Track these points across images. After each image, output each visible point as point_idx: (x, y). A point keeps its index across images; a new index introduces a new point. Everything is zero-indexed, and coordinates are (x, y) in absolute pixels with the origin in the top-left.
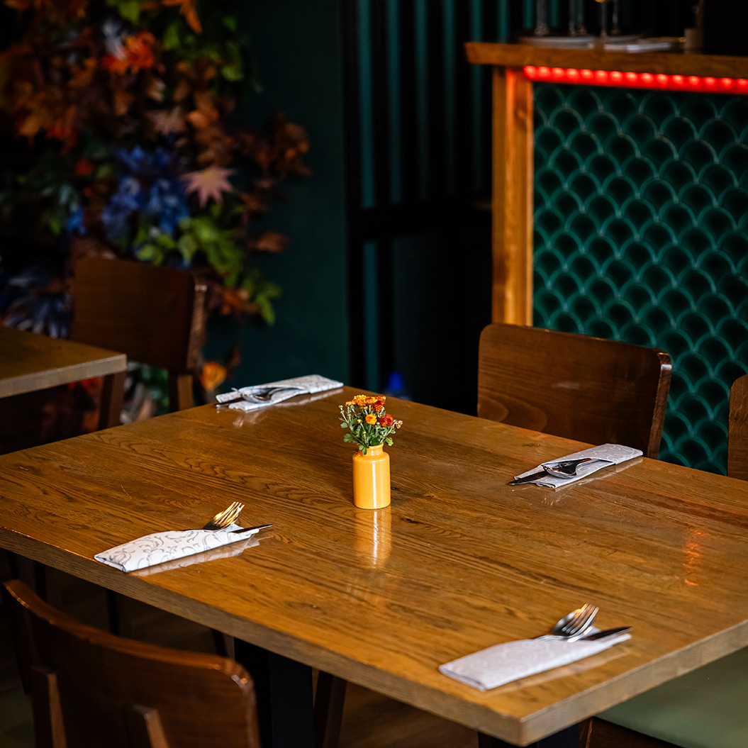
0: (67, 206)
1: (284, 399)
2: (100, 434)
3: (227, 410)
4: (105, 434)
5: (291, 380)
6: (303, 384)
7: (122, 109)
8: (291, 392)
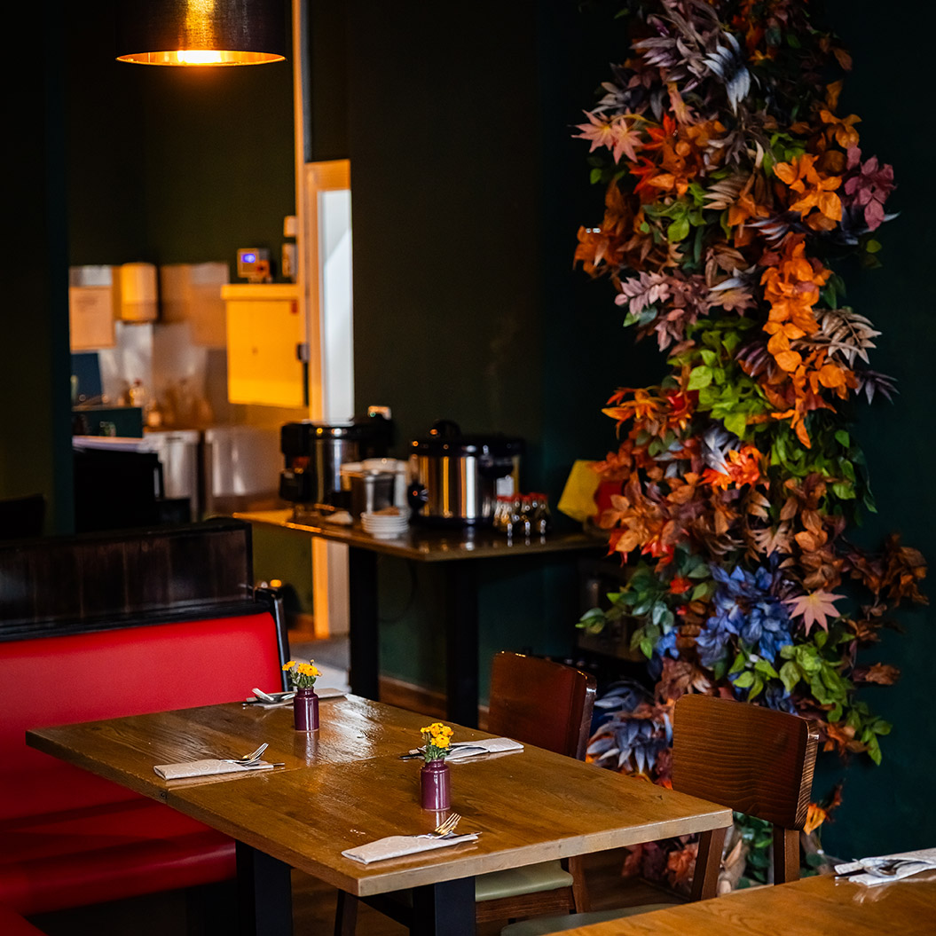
0: (660, 625)
1: (911, 874)
2: (709, 904)
3: (847, 883)
4: (713, 903)
5: (918, 852)
6: (932, 858)
7: (723, 527)
8: (919, 866)
